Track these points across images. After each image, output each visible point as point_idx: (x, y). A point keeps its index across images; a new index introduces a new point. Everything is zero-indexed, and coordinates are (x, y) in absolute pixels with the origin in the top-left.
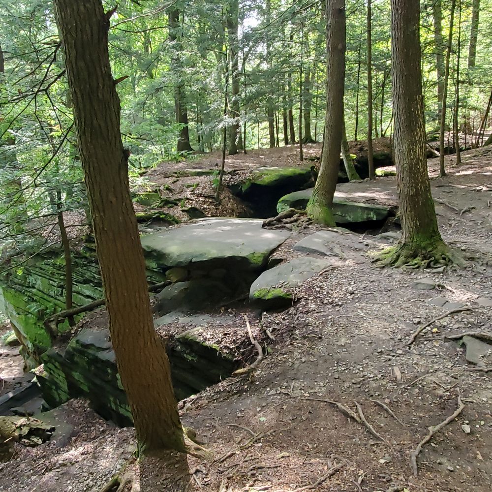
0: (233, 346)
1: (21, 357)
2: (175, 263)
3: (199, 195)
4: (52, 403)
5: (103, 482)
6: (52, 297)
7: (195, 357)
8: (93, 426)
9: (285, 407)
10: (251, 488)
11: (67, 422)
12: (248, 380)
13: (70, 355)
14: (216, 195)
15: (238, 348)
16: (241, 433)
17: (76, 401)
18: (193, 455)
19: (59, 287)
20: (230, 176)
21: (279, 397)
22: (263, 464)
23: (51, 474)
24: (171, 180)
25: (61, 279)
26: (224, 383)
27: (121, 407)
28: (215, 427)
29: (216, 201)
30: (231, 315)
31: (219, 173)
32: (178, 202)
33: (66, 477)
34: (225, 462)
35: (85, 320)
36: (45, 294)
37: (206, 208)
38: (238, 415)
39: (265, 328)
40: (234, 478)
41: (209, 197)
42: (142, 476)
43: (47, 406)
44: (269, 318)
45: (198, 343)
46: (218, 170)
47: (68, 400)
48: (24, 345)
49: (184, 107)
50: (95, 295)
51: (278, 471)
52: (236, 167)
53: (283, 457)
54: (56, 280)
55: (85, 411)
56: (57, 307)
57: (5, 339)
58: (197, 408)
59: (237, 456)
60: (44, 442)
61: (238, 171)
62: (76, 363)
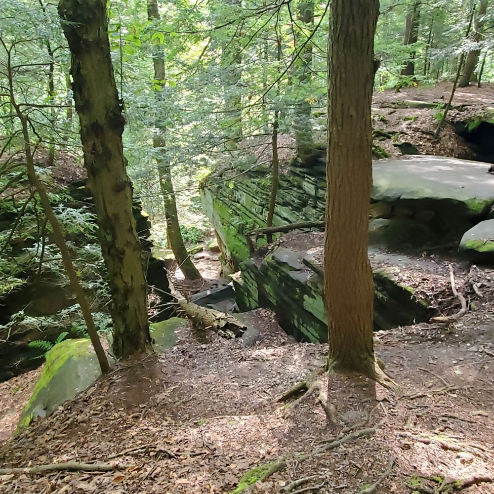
0: (431, 294)
1: (219, 263)
2: (382, 197)
3: (416, 130)
4: (243, 308)
5: (289, 383)
6: (253, 214)
7: (385, 296)
8: (275, 336)
9: (486, 367)
10: (441, 433)
11: (254, 327)
12: (447, 330)
13: (265, 269)
14: (435, 131)
15: (436, 296)
16: (431, 379)
17: (264, 311)
18: (381, 384)
19: (260, 205)
20: (457, 112)
21: (480, 356)
22: (456, 415)
23: (245, 363)
24: (388, 110)
25: (263, 199)
26: (418, 327)
27: (303, 326)
28: (403, 366)
29: (435, 138)
30: (433, 262)
31: (444, 107)
32: (391, 135)
33: (257, 370)
34: (414, 401)
35: (282, 239)
36: (247, 210)
37: (421, 145)
38: (430, 362)
39: (473, 282)
40: (424, 417)
41: (427, 133)
42: (330, 387)
43: (238, 309)
44: (479, 273)
45: (393, 282)
46: (443, 103)
47: (256, 308)
48: (223, 252)
49: (416, 29)
50: (292, 219)
51: (472, 426)
52: (466, 101)
53: (479, 415)
54: (259, 199)
55: (270, 321)
56: (256, 224)
57: (208, 245)
58: (386, 343)
59: (429, 399)
60: (236, 337)
61: (468, 107)
62: (269, 277)
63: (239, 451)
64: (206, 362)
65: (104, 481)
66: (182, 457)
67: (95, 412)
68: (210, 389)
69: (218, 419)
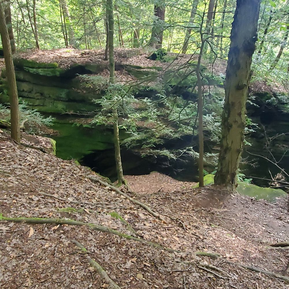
63: (217, 247)
64: (256, 209)
65: (150, 219)
66: (187, 231)
67: (181, 199)
68: (245, 221)
69: (223, 229)
